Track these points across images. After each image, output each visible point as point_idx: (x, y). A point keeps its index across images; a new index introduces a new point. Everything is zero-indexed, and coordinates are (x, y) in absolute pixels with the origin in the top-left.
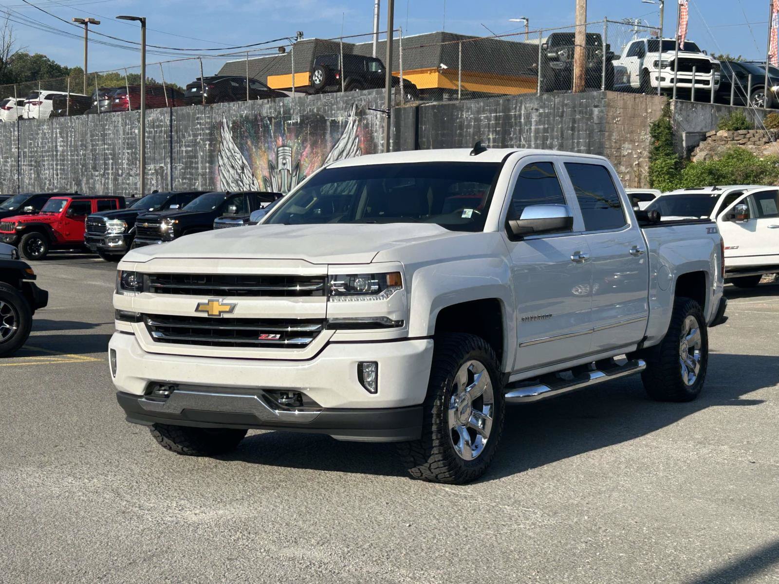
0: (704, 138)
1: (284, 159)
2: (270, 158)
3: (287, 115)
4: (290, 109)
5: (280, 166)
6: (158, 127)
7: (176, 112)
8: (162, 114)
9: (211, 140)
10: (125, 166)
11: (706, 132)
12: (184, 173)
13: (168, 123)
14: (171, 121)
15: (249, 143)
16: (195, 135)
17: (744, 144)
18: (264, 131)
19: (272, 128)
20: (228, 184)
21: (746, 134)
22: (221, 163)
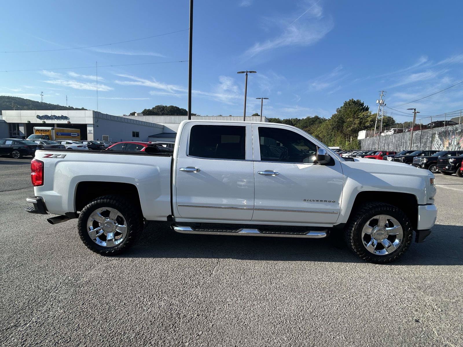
1: (454, 142)
2: (450, 142)
3: (457, 129)
4: (457, 128)
5: (452, 144)
6: (418, 135)
7: (423, 131)
8: (419, 132)
9: (432, 138)
10: (408, 145)
12: (423, 146)
13: (420, 134)
14: (421, 133)
15: (443, 138)
16: (428, 137)
18: (448, 135)
19: (451, 133)
20: (436, 149)
22: (434, 143)
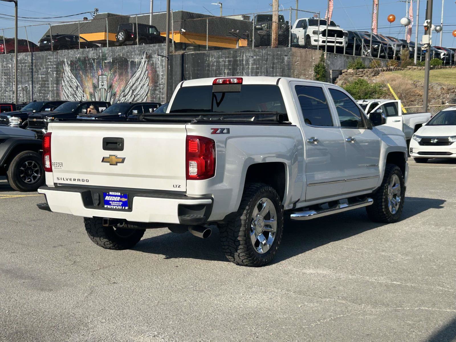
0: (341, 74)
1: (103, 82)
2: (94, 82)
3: (104, 58)
4: (106, 54)
5: (100, 87)
6: (23, 63)
7: (35, 55)
8: (26, 56)
9: (57, 71)
10: (3, 86)
11: (342, 70)
12: (40, 90)
13: (30, 61)
14: (32, 60)
15: (81, 73)
16: (47, 68)
17: (362, 77)
18: (90, 67)
19: (95, 65)
20: (68, 96)
21: (363, 71)
22: (63, 84)
